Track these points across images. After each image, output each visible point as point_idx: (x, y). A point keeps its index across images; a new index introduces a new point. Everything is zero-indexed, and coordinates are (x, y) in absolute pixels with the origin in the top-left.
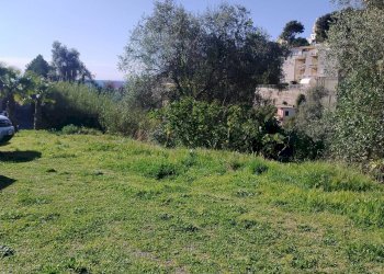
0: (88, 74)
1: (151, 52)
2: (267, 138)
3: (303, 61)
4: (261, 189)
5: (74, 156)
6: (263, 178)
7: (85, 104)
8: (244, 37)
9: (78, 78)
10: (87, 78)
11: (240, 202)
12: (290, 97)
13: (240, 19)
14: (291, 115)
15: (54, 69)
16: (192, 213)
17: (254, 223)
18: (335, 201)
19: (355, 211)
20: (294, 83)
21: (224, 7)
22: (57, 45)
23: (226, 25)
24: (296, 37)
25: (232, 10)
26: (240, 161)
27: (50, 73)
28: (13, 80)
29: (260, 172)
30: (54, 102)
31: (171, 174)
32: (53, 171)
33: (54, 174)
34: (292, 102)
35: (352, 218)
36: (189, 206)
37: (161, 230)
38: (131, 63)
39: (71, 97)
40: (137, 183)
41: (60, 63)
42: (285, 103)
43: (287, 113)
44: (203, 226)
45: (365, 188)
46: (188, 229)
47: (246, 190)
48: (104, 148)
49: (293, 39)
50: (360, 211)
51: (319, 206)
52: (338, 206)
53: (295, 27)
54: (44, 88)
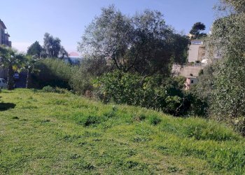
0: (66, 53)
1: (98, 40)
2: (169, 99)
3: (204, 48)
4: (152, 137)
5: (36, 107)
6: (156, 128)
7: (61, 72)
8: (159, 31)
9: (60, 56)
10: (65, 56)
11: (134, 146)
12: (195, 71)
13: (157, 19)
14: (194, 83)
15: (44, 50)
16: (95, 155)
17: (136, 164)
18: (200, 148)
19: (213, 157)
20: (198, 62)
21: (147, 12)
22: (47, 35)
23: (147, 23)
24: (200, 33)
25: (152, 14)
26: (146, 115)
27: (42, 53)
28: (12, 56)
29: (155, 123)
30: (39, 71)
31: (94, 123)
32: (17, 118)
33: (16, 120)
34: (196, 74)
35: (210, 162)
36: (96, 148)
37: (67, 167)
38: (85, 47)
39: (53, 68)
40: (69, 129)
41: (48, 46)
42: (191, 75)
43: (192, 82)
44: (99, 165)
45: (226, 138)
46: (85, 168)
47: (140, 137)
48: (58, 103)
49: (198, 34)
50: (216, 157)
51: (188, 152)
52: (202, 152)
53: (200, 26)
54: (34, 62)
